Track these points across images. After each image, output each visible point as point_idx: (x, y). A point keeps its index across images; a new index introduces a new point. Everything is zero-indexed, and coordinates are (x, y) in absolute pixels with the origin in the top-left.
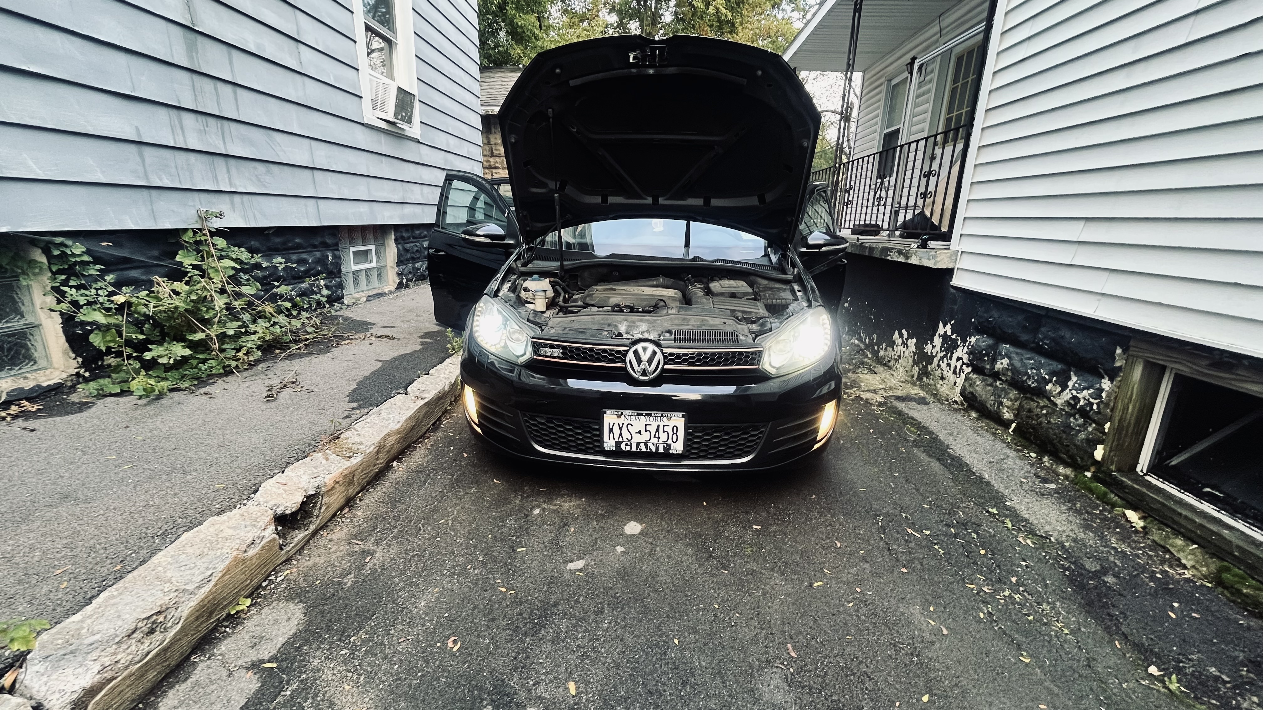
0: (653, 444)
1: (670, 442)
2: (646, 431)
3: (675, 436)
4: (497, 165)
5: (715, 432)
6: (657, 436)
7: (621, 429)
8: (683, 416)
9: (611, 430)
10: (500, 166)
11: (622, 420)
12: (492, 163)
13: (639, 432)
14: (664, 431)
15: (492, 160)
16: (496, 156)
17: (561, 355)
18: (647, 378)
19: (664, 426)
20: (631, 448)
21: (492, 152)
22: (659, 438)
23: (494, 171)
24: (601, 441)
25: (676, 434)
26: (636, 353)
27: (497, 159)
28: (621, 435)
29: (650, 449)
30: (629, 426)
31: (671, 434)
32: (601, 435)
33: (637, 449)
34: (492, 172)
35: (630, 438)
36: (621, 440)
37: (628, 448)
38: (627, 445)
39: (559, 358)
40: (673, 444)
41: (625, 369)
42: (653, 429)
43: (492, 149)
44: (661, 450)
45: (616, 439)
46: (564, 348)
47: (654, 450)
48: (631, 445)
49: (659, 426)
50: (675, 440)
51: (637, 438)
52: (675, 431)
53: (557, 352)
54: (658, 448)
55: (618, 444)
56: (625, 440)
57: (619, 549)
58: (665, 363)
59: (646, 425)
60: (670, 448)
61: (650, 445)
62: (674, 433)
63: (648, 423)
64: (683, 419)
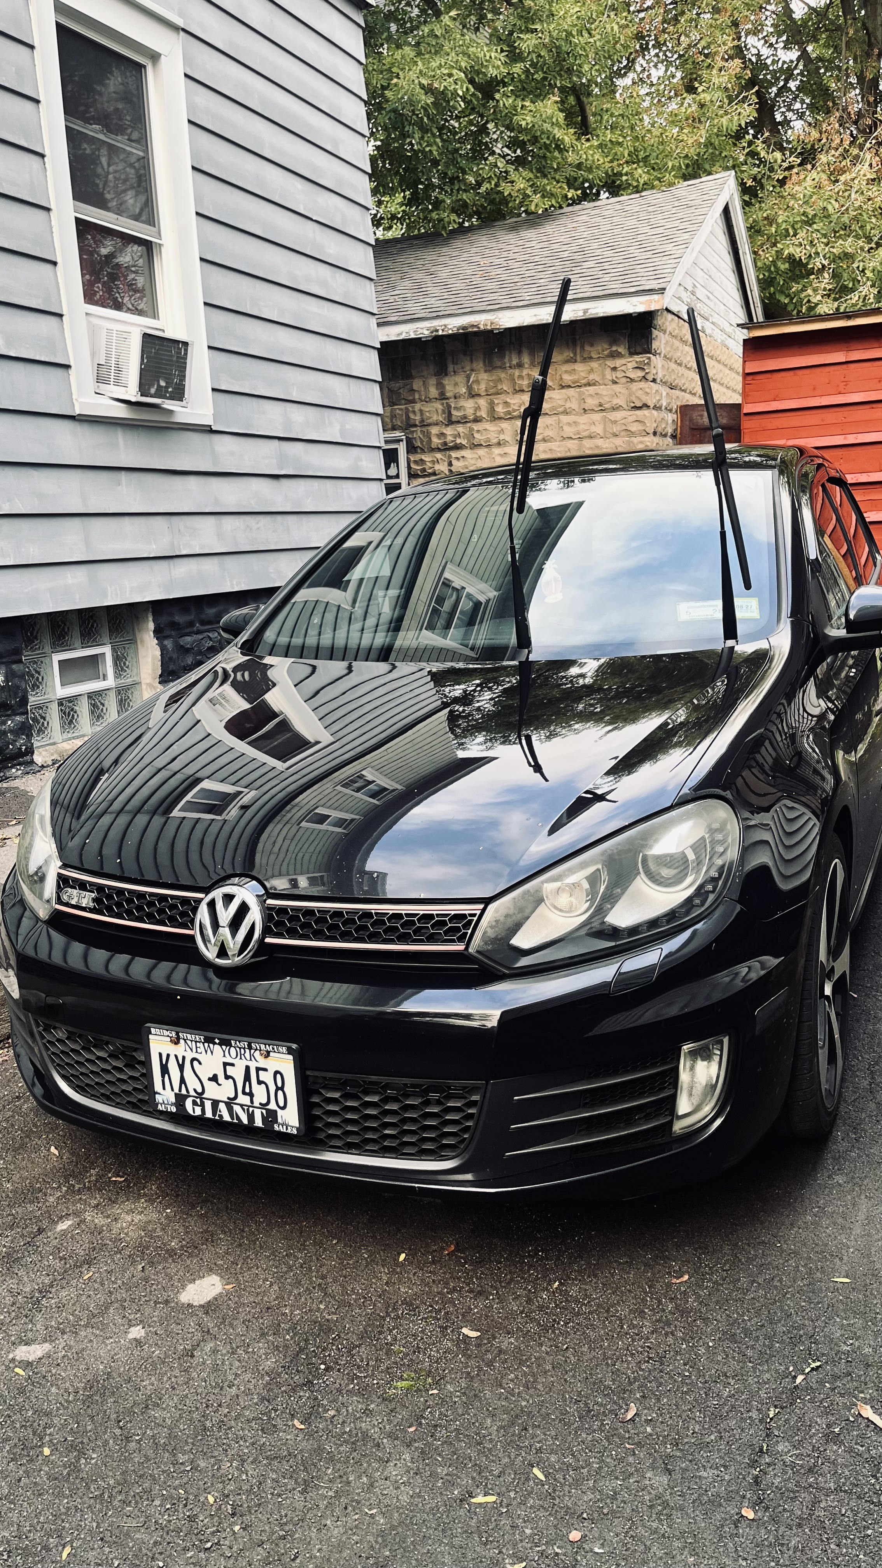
0: (242, 1106)
1: (272, 1106)
2: (227, 1077)
3: (280, 1093)
4: (458, 441)
5: (367, 1093)
6: (247, 1090)
7: (181, 1067)
8: (290, 1051)
9: (165, 1070)
10: (464, 442)
11: (180, 1050)
12: (449, 438)
13: (214, 1079)
14: (260, 1082)
15: (449, 431)
16: (458, 422)
17: (91, 905)
18: (230, 961)
19: (258, 1069)
20: (203, 1111)
21: (450, 414)
22: (251, 1095)
23: (454, 454)
24: (149, 1088)
25: (282, 1088)
26: (212, 905)
27: (461, 429)
28: (183, 1081)
29: (238, 1118)
30: (195, 1063)
31: (272, 1089)
32: (149, 1075)
33: (214, 1114)
34: (450, 456)
35: (200, 1090)
36: (184, 1092)
37: (198, 1111)
38: (194, 1103)
39: (91, 911)
40: (280, 1112)
41: (192, 938)
42: (238, 1073)
43: (449, 406)
44: (259, 1122)
45: (176, 1090)
46: (100, 888)
47: (245, 1121)
48: (202, 1105)
49: (248, 1068)
50: (282, 1104)
51: (212, 1091)
52: (280, 1085)
53: (87, 899)
54: (251, 1117)
55: (180, 1099)
56: (192, 1093)
57: (137, 1332)
58: (266, 931)
59: (225, 1064)
60: (275, 1120)
61: (236, 1108)
62: (278, 1089)
63: (228, 1060)
64: (291, 1057)
